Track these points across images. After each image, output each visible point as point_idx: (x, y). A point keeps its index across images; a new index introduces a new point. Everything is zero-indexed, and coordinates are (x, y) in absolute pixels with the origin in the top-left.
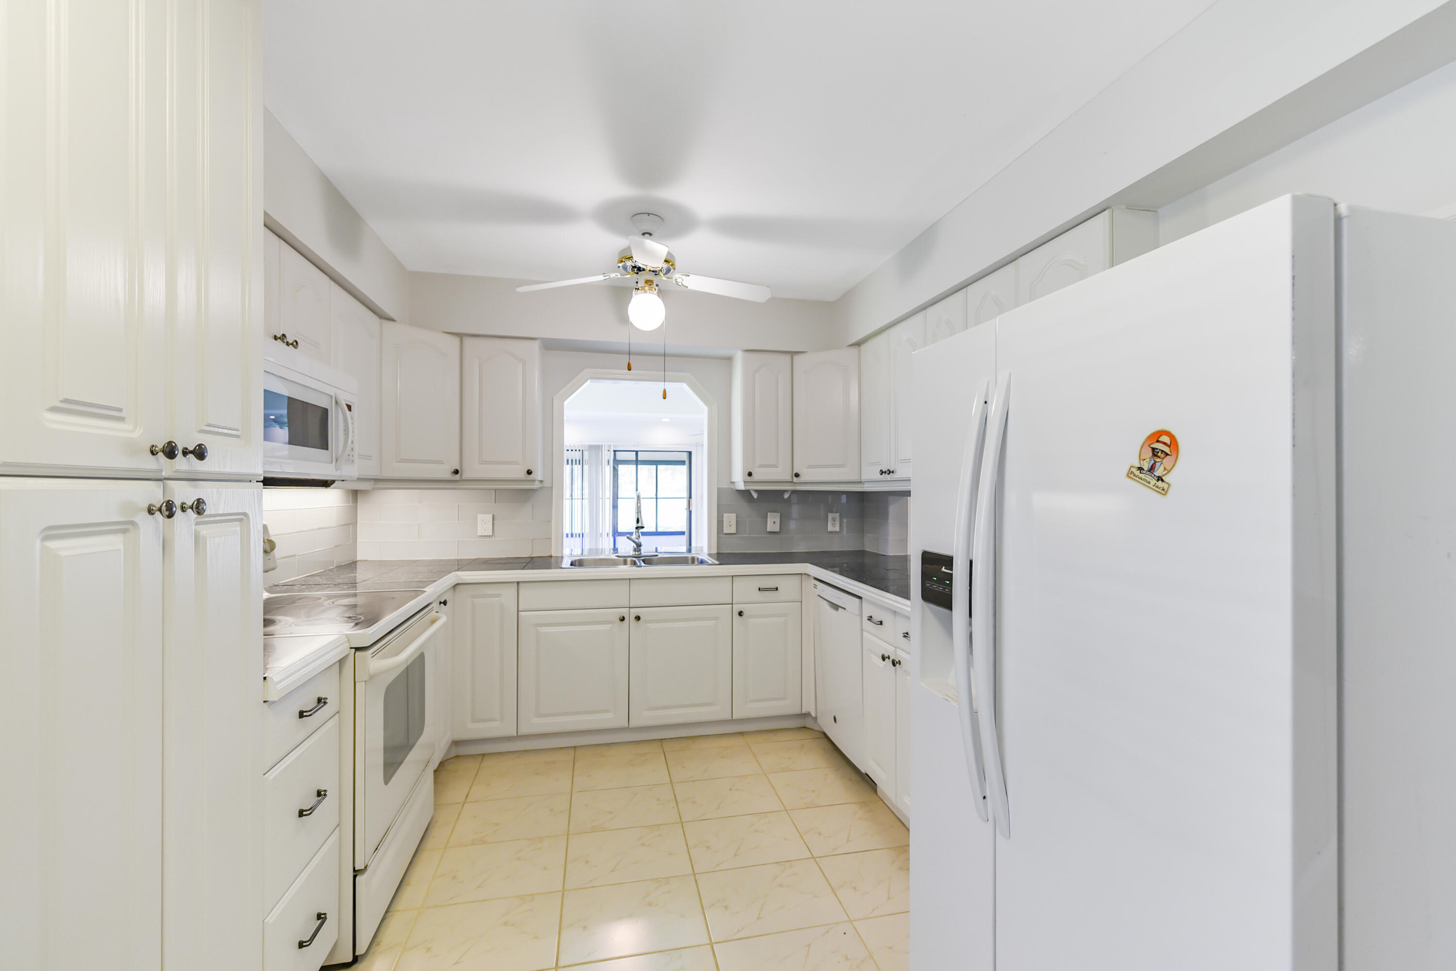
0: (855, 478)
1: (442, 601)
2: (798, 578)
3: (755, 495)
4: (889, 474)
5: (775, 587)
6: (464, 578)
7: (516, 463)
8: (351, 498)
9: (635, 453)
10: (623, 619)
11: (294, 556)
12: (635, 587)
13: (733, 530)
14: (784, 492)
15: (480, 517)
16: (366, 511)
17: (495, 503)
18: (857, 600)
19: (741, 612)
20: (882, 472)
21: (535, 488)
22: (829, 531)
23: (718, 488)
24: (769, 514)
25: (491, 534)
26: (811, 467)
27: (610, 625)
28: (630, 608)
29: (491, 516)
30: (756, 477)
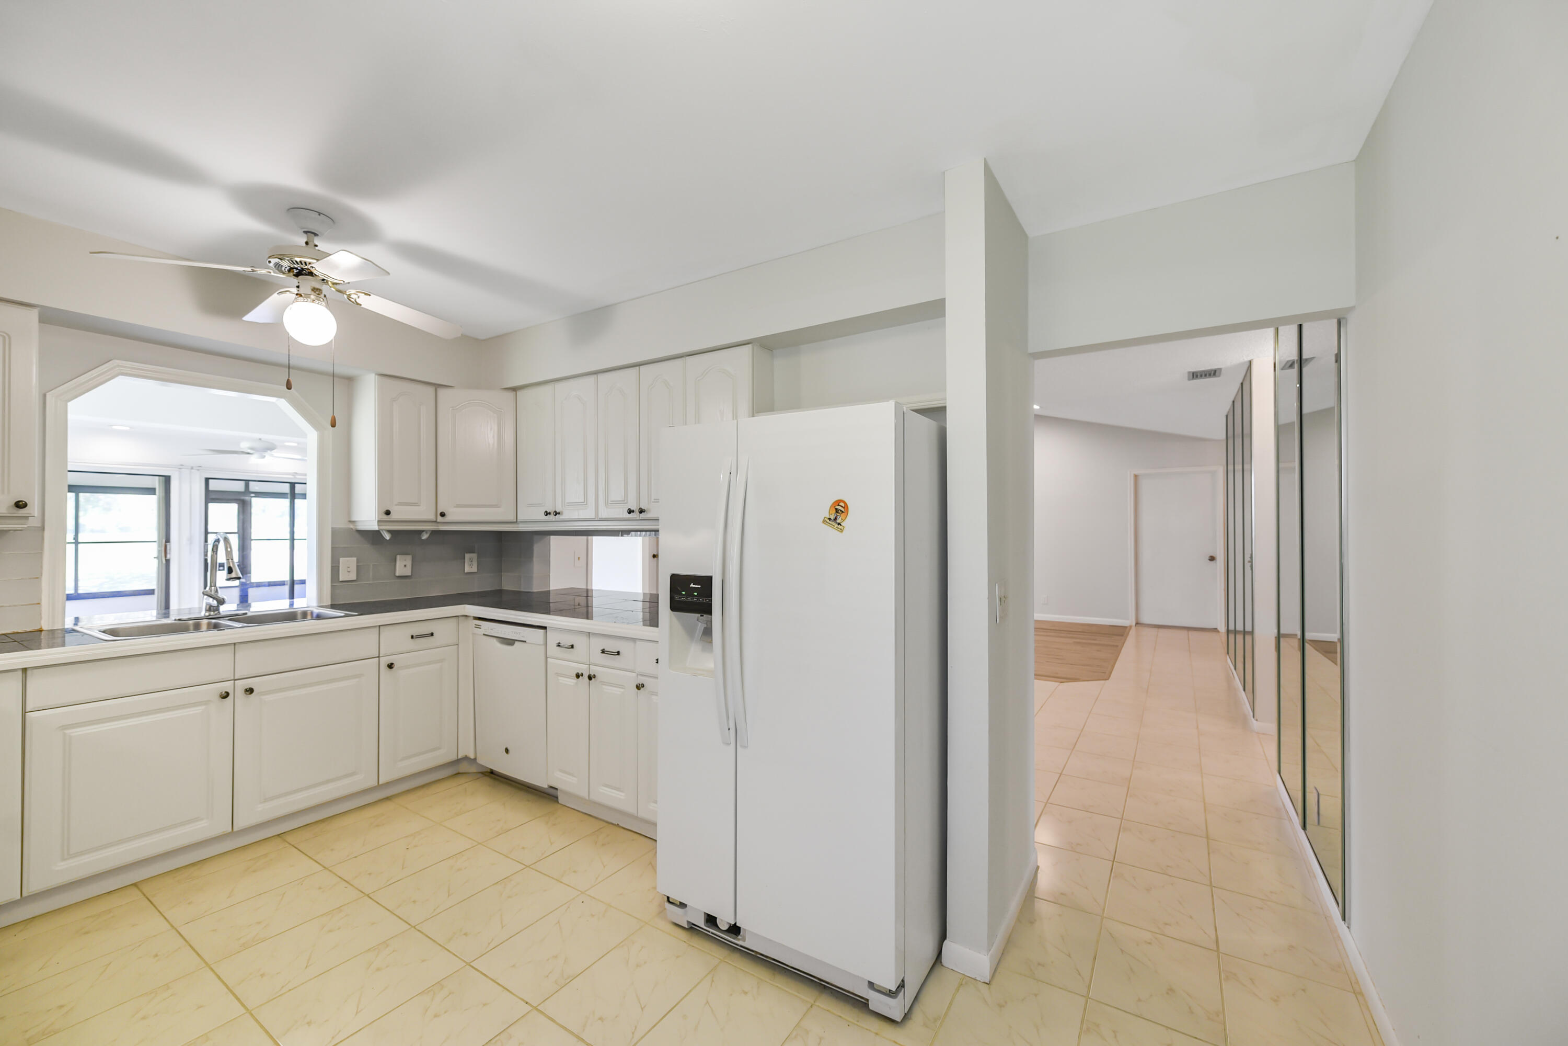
0: (512, 518)
2: (455, 620)
3: (387, 536)
4: (555, 515)
5: (430, 633)
9: (243, 483)
10: (226, 695)
12: (242, 653)
13: (353, 576)
14: (420, 532)
18: (542, 631)
19: (392, 664)
20: (547, 514)
22: (466, 572)
23: (332, 528)
24: (398, 557)
26: (458, 506)
27: (203, 707)
28: (235, 680)
30: (394, 516)
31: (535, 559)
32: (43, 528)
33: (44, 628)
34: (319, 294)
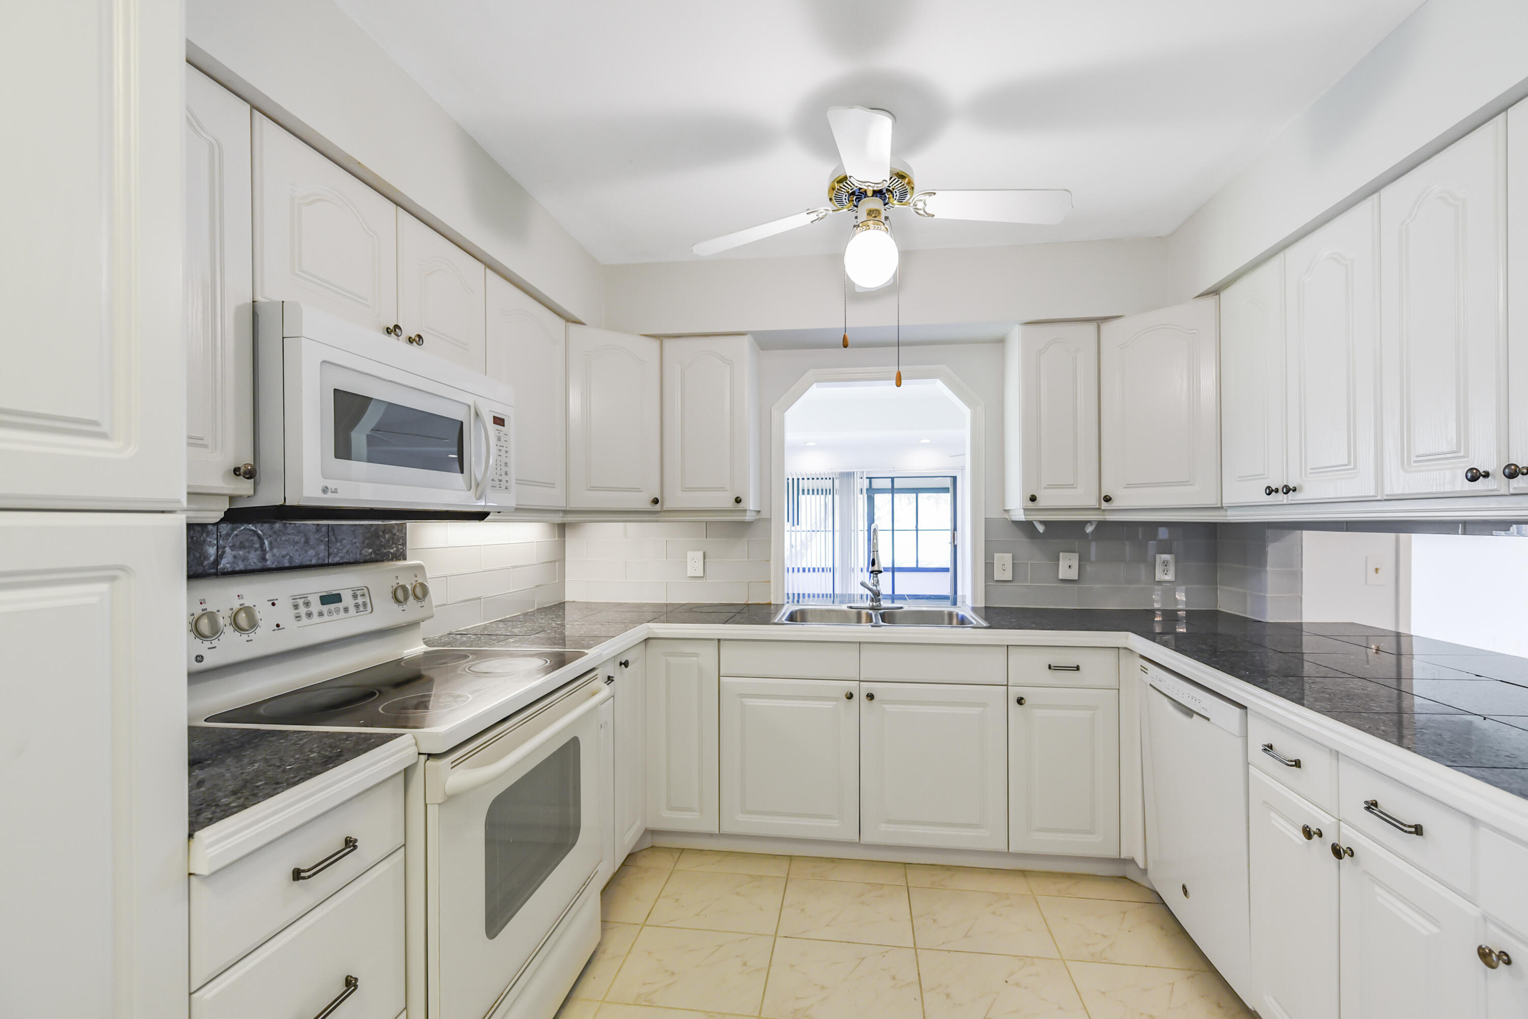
0: (1212, 501)
1: (623, 662)
2: (1112, 655)
3: (1041, 529)
4: (1286, 493)
5: (1076, 666)
6: (655, 631)
7: (722, 489)
8: (557, 529)
9: (891, 479)
10: (850, 696)
11: (479, 598)
12: (866, 652)
13: (1008, 576)
14: (1085, 523)
15: (690, 554)
16: (573, 544)
17: (706, 538)
18: (1238, 710)
19: (1022, 699)
20: (1270, 491)
21: (746, 520)
22: (1156, 580)
23: (986, 518)
24: (1061, 554)
25: (702, 575)
26: (1129, 486)
27: (834, 703)
28: (860, 681)
29: (701, 553)
30: (1042, 502)
31: (1268, 568)
32: (771, 519)
33: (772, 603)
34: (875, 217)
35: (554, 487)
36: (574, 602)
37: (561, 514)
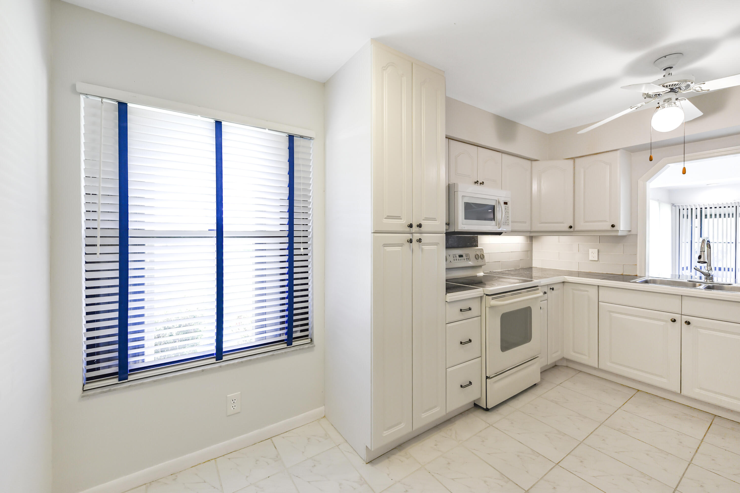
1: (552, 288)
6: (568, 279)
7: (605, 221)
8: (529, 239)
10: (674, 321)
11: (500, 262)
12: (686, 302)
15: (591, 250)
16: (536, 245)
17: (599, 243)
21: (619, 235)
25: (597, 260)
27: (665, 323)
28: (681, 315)
29: (597, 250)
32: (637, 235)
33: (638, 275)
34: (668, 101)
35: (526, 223)
36: (536, 267)
37: (529, 233)
